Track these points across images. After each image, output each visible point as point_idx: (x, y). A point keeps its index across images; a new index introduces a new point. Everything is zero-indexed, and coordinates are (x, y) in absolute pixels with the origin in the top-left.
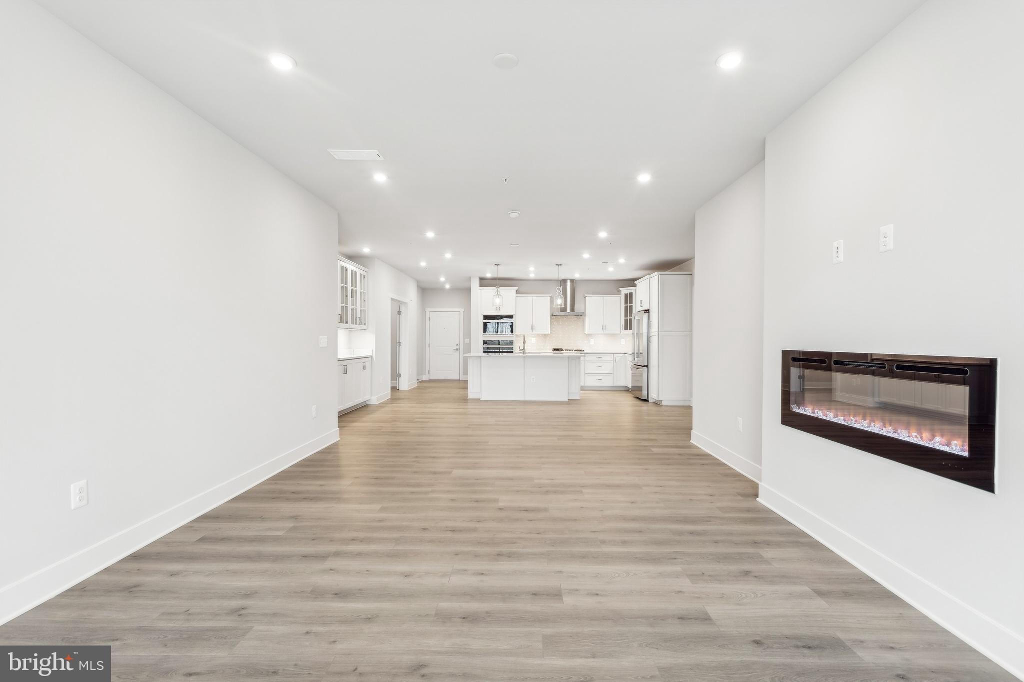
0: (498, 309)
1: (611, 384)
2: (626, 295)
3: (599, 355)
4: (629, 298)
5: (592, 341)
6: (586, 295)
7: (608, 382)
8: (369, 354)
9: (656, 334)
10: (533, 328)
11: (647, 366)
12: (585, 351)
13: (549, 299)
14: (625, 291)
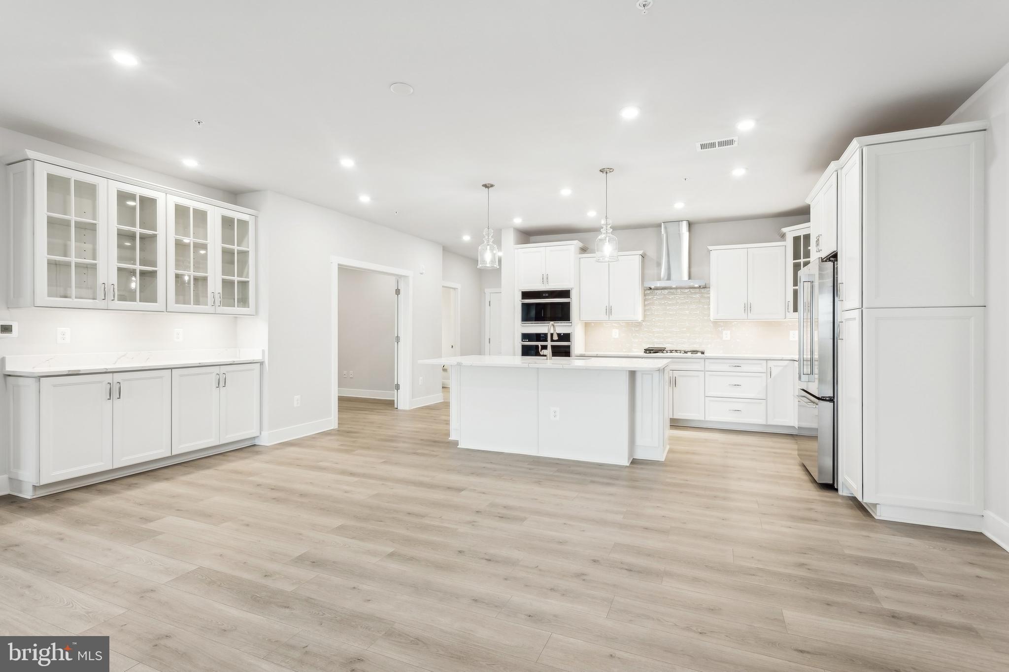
0: (545, 279)
1: (762, 421)
2: (796, 240)
3: (736, 363)
4: (801, 246)
5: (727, 335)
6: (710, 248)
7: (754, 418)
8: (258, 357)
9: (856, 314)
10: (609, 311)
11: (831, 400)
12: (706, 354)
13: (637, 259)
14: (792, 231)
